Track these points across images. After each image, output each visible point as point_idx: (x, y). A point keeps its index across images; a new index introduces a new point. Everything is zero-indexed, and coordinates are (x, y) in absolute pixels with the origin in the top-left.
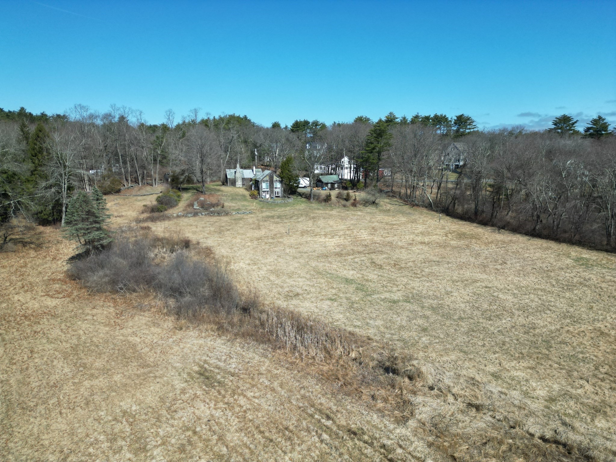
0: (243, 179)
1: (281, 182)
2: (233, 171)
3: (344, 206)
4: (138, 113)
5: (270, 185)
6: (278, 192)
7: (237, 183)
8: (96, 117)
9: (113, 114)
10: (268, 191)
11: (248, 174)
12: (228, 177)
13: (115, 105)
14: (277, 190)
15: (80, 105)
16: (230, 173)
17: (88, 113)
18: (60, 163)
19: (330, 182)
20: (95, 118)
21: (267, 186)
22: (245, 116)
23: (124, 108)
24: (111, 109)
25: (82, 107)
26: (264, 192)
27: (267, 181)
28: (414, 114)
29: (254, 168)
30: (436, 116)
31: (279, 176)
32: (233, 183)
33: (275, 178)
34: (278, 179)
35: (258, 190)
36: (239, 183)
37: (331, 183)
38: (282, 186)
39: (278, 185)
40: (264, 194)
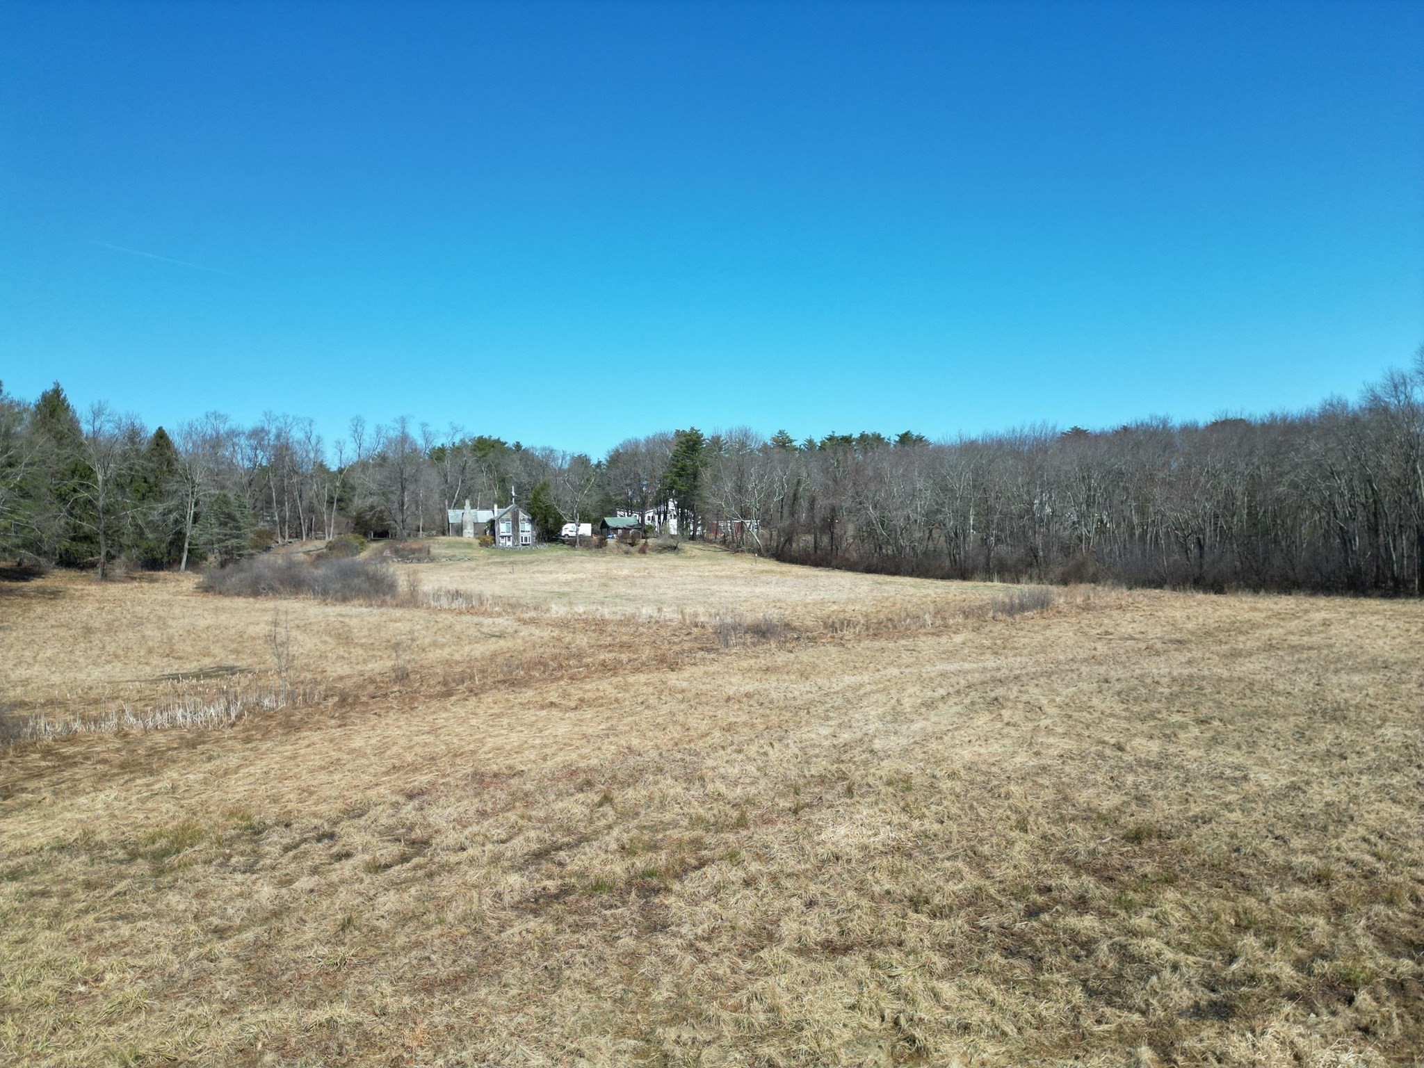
0: (475, 524)
1: (531, 521)
2: (459, 512)
3: (627, 553)
4: (306, 423)
5: (513, 527)
6: (526, 538)
7: (465, 531)
8: (239, 434)
9: (267, 428)
10: (509, 537)
11: (484, 516)
12: (451, 521)
13: (271, 412)
14: (524, 535)
15: (215, 413)
16: (454, 516)
17: (227, 426)
18: (187, 479)
19: (621, 526)
20: (236, 436)
21: (508, 528)
22: (518, 443)
23: (285, 416)
24: (263, 418)
25: (217, 416)
26: (503, 537)
27: (508, 520)
28: (827, 434)
29: (496, 506)
30: (863, 437)
31: (528, 511)
32: (459, 530)
33: (521, 515)
34: (526, 517)
35: (494, 535)
36: (469, 532)
37: (624, 529)
38: (533, 529)
39: (527, 527)
40: (503, 541)
